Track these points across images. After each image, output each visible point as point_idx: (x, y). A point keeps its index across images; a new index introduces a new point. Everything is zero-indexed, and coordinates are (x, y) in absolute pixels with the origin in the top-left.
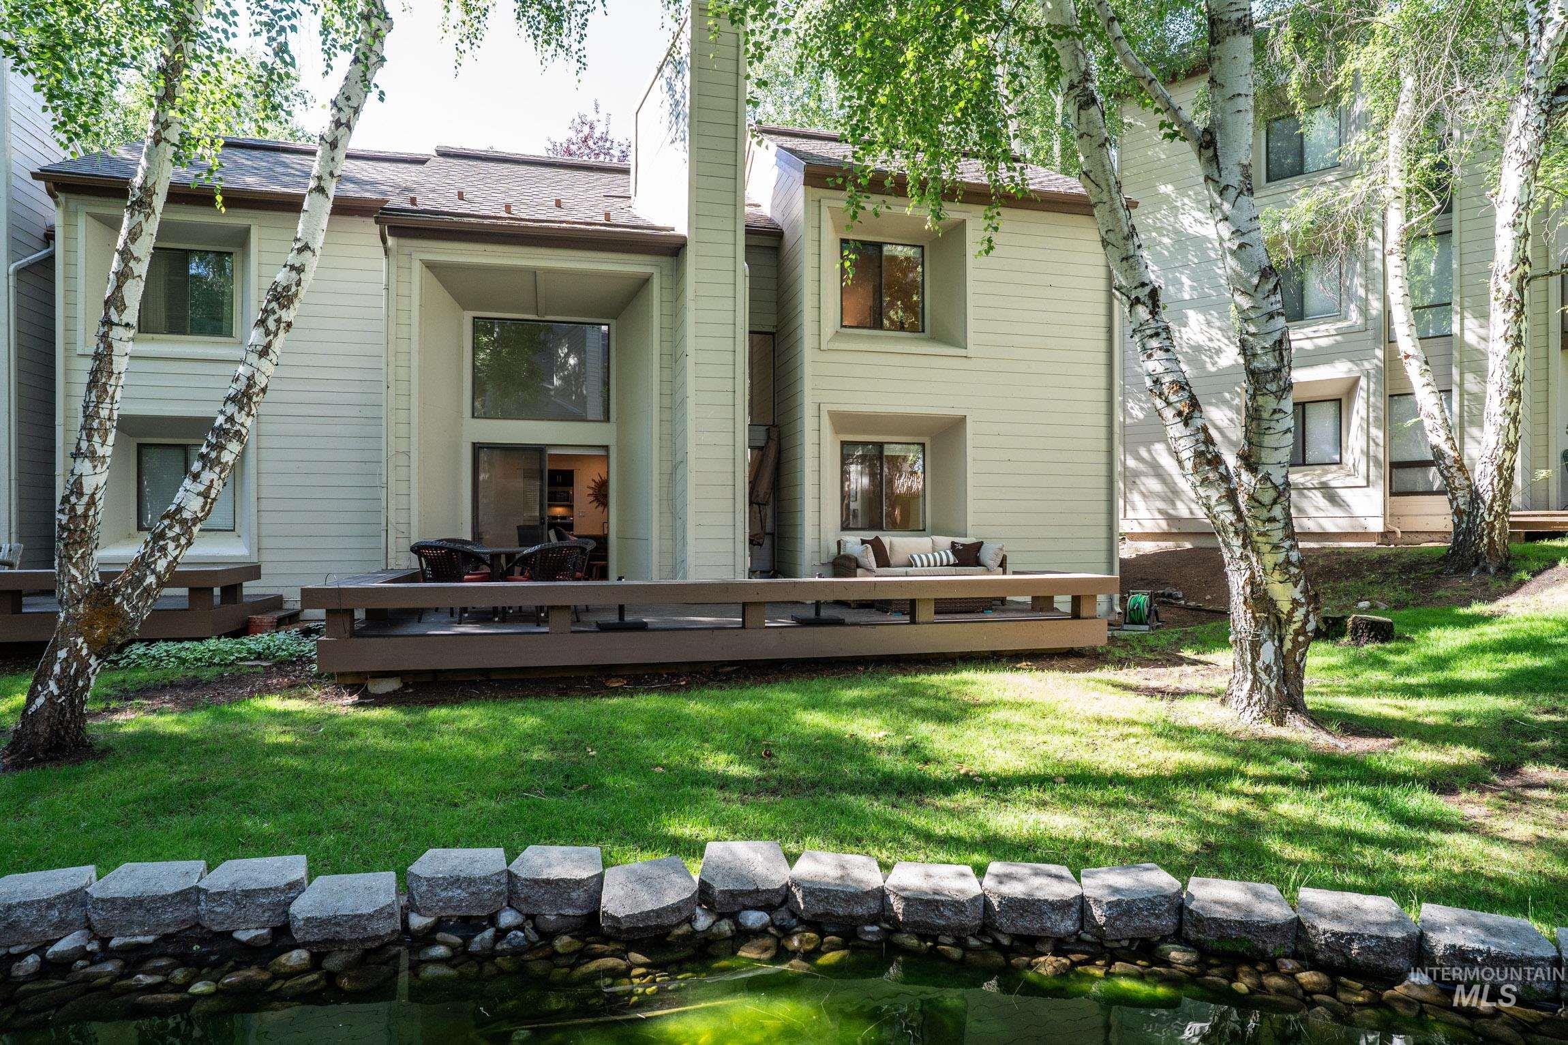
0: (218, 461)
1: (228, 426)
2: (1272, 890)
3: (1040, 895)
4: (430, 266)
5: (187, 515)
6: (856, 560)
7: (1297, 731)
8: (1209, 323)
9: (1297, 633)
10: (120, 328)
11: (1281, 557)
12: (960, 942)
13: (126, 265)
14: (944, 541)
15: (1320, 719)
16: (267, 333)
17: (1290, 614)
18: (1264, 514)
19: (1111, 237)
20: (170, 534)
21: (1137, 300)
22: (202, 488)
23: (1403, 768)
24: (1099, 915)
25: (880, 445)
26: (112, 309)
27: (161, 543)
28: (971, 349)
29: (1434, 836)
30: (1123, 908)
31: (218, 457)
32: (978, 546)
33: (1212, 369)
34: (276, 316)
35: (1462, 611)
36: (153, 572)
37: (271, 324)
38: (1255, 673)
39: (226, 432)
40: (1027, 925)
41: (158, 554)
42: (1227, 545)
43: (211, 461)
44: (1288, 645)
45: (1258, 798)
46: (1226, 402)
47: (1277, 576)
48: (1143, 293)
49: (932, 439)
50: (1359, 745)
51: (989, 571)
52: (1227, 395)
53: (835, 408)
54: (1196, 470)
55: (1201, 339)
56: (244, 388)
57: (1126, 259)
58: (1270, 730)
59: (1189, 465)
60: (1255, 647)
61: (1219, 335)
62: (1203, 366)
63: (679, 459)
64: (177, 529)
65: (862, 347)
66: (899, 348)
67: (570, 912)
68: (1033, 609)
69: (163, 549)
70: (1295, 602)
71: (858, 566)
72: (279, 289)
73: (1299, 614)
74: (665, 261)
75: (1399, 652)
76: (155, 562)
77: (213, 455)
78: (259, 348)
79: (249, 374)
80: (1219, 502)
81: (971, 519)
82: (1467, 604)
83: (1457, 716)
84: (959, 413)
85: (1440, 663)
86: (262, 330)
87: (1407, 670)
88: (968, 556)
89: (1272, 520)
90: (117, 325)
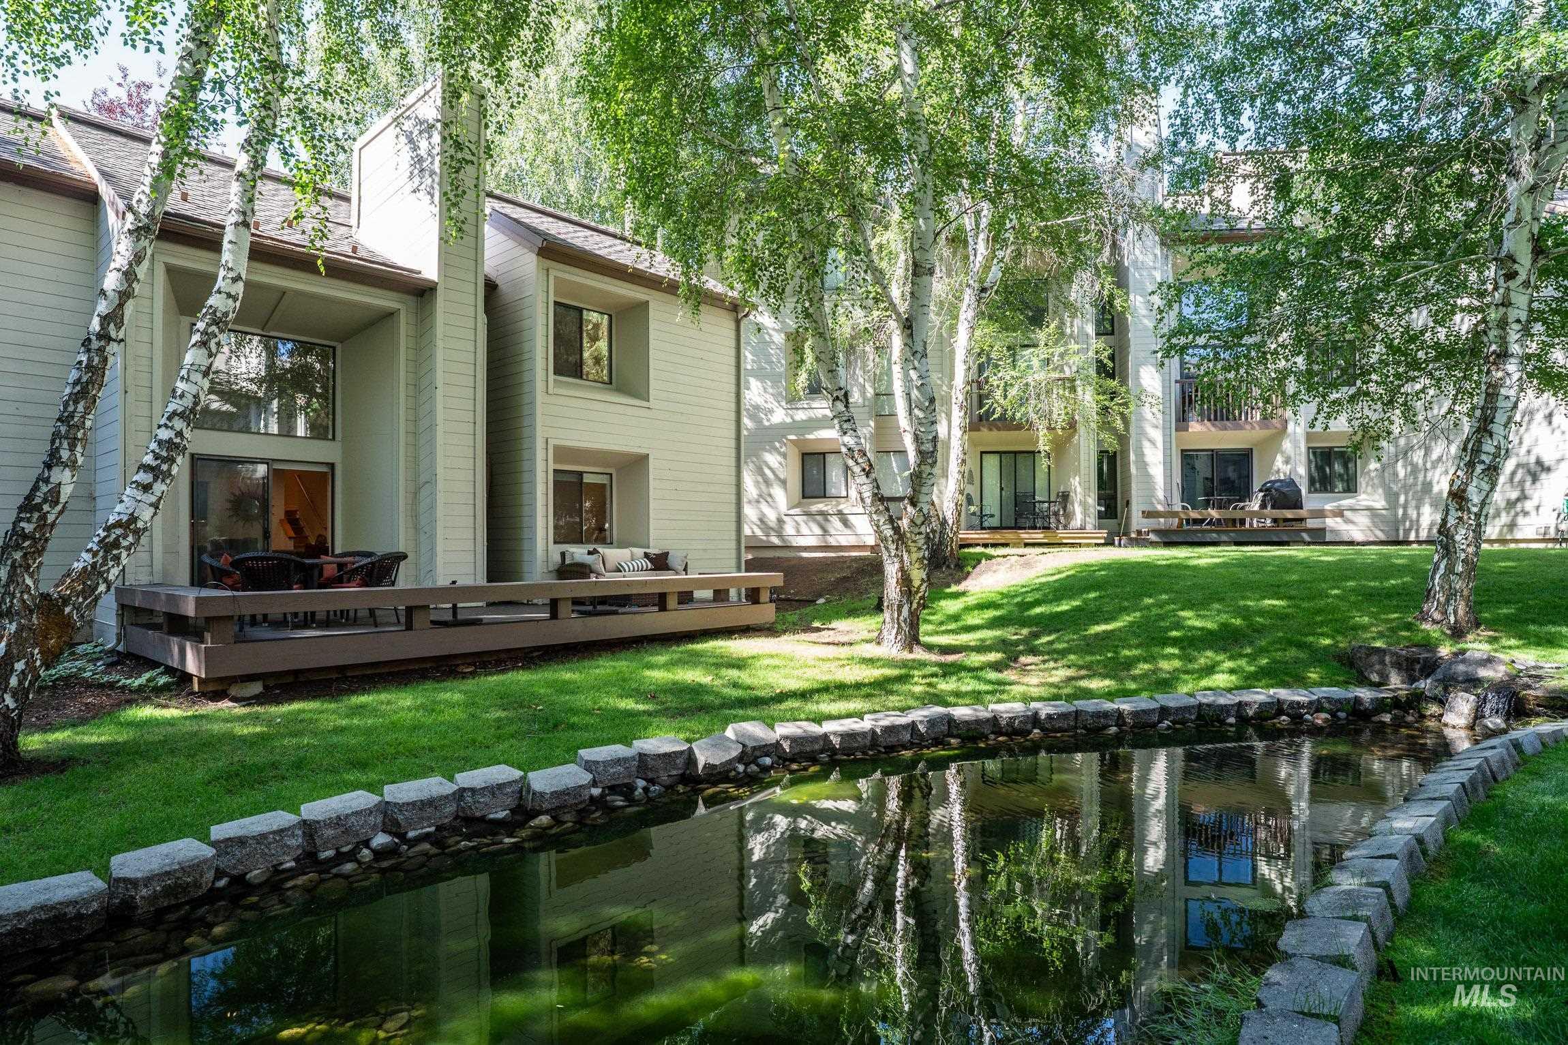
0: (168, 474)
1: (178, 440)
2: (981, 708)
3: (897, 723)
4: (171, 271)
5: (140, 525)
6: (589, 566)
7: (919, 654)
8: (765, 390)
9: (921, 598)
10: (115, 344)
11: (921, 555)
12: (864, 753)
13: (130, 286)
14: (639, 552)
15: (929, 648)
16: (211, 355)
17: (919, 588)
18: (917, 530)
19: (823, 356)
20: (125, 543)
21: (837, 398)
22: (153, 499)
23: (977, 665)
24: (922, 728)
25: (581, 474)
26: (112, 325)
27: (115, 552)
28: (652, 403)
29: (1008, 688)
30: (932, 722)
31: (169, 470)
32: (665, 555)
33: (767, 424)
34: (216, 340)
35: (948, 590)
36: (106, 580)
37: (213, 345)
38: (899, 624)
39: (177, 446)
40: (892, 740)
41: (111, 563)
42: (887, 548)
43: (162, 472)
44: (915, 606)
45: (930, 685)
46: (776, 449)
47: (917, 565)
48: (841, 394)
49: (619, 470)
50: (950, 658)
51: (677, 573)
52: (777, 445)
53: (558, 442)
54: (873, 504)
55: (759, 401)
56: (191, 405)
57: (831, 371)
58: (906, 655)
59: (868, 501)
60: (900, 607)
61: (771, 399)
62: (760, 421)
63: (423, 479)
64: (130, 539)
65: (578, 394)
66: (598, 396)
67: (674, 773)
68: (715, 600)
69: (117, 558)
70: (923, 580)
71: (592, 572)
72: (219, 314)
73: (923, 588)
74: (410, 300)
75: (934, 614)
76: (108, 571)
77: (165, 467)
78: (203, 368)
79: (194, 392)
80: (884, 524)
81: (653, 534)
82: (949, 587)
83: (983, 640)
84: (643, 451)
85: (956, 618)
86: (204, 351)
87: (942, 623)
88: (660, 562)
89: (920, 533)
90: (114, 340)
